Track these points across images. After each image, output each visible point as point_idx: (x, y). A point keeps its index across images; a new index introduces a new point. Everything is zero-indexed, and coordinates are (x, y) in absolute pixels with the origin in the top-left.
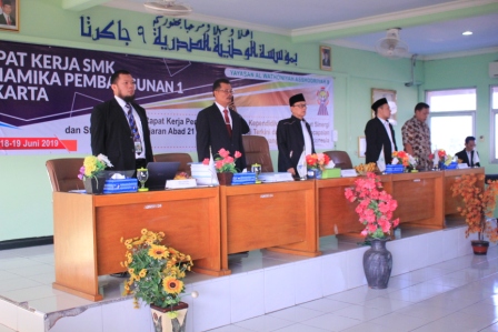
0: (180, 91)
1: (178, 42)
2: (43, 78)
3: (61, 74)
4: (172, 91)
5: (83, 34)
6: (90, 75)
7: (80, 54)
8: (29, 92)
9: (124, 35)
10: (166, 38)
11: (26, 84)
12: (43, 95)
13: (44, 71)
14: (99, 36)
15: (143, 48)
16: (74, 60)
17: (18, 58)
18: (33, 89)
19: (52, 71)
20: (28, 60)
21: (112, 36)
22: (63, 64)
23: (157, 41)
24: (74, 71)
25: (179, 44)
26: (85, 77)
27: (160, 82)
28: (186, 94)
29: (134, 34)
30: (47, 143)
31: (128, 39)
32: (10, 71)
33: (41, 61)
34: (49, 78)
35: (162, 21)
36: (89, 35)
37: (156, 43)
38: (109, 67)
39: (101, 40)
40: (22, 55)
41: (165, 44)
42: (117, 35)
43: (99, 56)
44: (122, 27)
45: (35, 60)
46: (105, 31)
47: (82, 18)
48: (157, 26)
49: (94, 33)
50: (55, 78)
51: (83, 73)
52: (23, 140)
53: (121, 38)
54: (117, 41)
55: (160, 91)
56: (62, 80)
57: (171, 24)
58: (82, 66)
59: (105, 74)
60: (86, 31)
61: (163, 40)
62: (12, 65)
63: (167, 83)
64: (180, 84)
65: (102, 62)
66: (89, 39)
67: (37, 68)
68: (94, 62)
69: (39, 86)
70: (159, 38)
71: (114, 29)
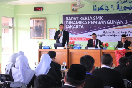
0: (126, 23)
1: (126, 7)
2: (82, 23)
3: (87, 21)
4: (123, 23)
5: (94, 10)
6: (95, 21)
7: (92, 15)
8: (79, 26)
9: (106, 8)
10: (121, 7)
11: (78, 24)
12: (82, 27)
13: (83, 21)
14: (99, 10)
15: (111, 11)
16: (91, 17)
17: (76, 18)
18: (80, 26)
19: (85, 21)
20: (79, 19)
21: (103, 9)
22: (88, 19)
23: (118, 8)
24: (91, 20)
25: (126, 8)
26: (94, 21)
27: (118, 21)
28: (128, 24)
29: (110, 8)
30: (83, 39)
31: (108, 9)
32: (74, 22)
33: (82, 18)
34: (84, 23)
35: (120, 2)
36: (96, 10)
37: (117, 9)
38: (101, 18)
39: (100, 11)
40: (77, 17)
41: (121, 9)
42: (104, 9)
43: (98, 15)
44: (106, 6)
45: (80, 18)
46: (101, 8)
47: (94, 6)
48: (118, 4)
49: (97, 9)
50: (86, 23)
51: (93, 20)
52: (77, 38)
53: (105, 9)
54: (104, 10)
55: (118, 23)
57: (123, 2)
58: (93, 18)
59: (100, 20)
60: (95, 9)
61: (120, 8)
62: (75, 20)
63: (121, 21)
64: (126, 21)
65: (99, 17)
67: (81, 20)
68: (96, 17)
69: (81, 25)
70: (119, 7)
71: (103, 7)
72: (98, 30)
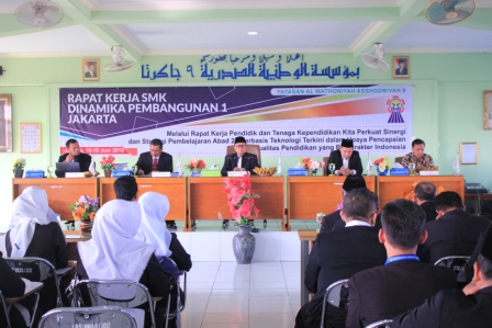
0: (225, 110)
1: (223, 72)
2: (113, 108)
3: (126, 105)
4: (216, 110)
5: (143, 77)
6: (147, 104)
7: (139, 91)
8: (104, 118)
9: (175, 73)
10: (212, 72)
11: (102, 113)
12: (113, 119)
13: (114, 104)
14: (155, 77)
15: (187, 81)
16: (135, 95)
17: (97, 97)
18: (106, 116)
19: (119, 104)
20: (103, 98)
21: (166, 75)
22: (127, 99)
23: (204, 74)
24: (135, 102)
25: (223, 74)
26: (144, 106)
27: (206, 105)
28: (229, 112)
29: (183, 72)
30: (116, 150)
31: (179, 76)
32: (92, 106)
33: (112, 98)
34: (117, 108)
35: (208, 59)
36: (148, 76)
37: (203, 76)
38: (162, 97)
39: (158, 79)
40: (99, 95)
41: (212, 75)
42: (169, 74)
43: (153, 90)
44: (174, 67)
45: (108, 98)
46: (160, 73)
47: (143, 67)
48: (204, 63)
49: (152, 75)
50: (122, 108)
51: (141, 102)
52: (100, 148)
53: (172, 76)
54: (170, 79)
55: (206, 111)
56: (127, 109)
57: (217, 60)
58: (140, 98)
59: (159, 103)
60: (146, 74)
61: (209, 73)
62: (93, 102)
63: (212, 105)
64: (224, 105)
65: (156, 95)
66: (148, 79)
67: (109, 102)
68: (150, 95)
69: (110, 114)
70: (206, 72)
71: (168, 71)
72: (154, 127)
